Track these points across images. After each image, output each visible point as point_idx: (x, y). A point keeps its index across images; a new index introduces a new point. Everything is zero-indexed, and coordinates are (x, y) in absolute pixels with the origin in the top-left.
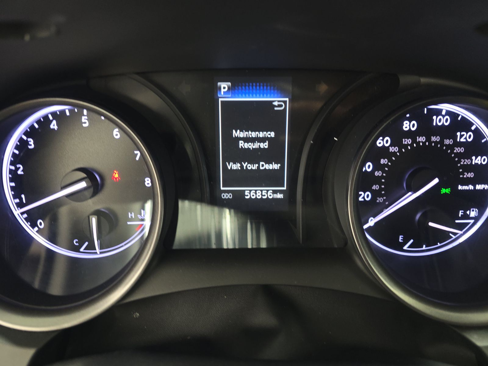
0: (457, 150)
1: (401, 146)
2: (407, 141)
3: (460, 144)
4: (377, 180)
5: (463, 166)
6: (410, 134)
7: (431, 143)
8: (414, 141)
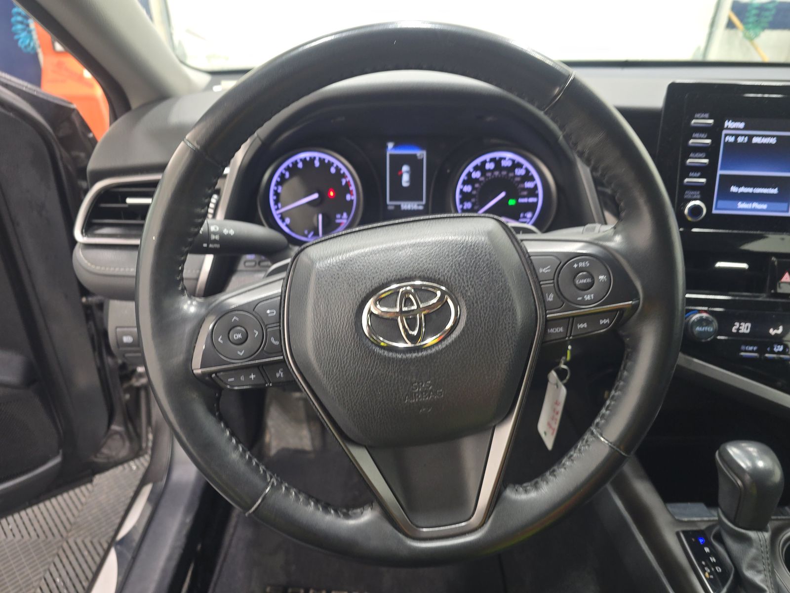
0: (516, 179)
1: (486, 177)
2: (489, 175)
3: (518, 176)
4: (474, 196)
5: (521, 188)
6: (489, 170)
7: (501, 175)
8: (493, 174)
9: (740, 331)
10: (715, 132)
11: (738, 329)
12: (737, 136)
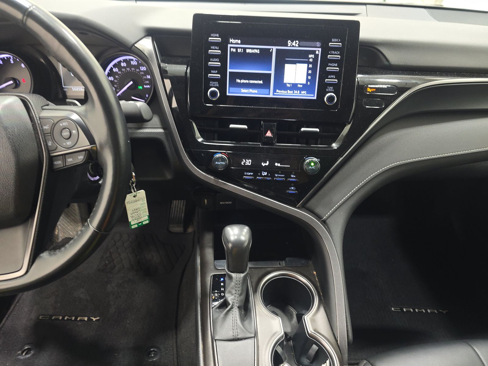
0: (141, 73)
1: (122, 71)
2: (123, 70)
3: (142, 71)
4: (116, 83)
5: (144, 79)
6: (124, 67)
7: (131, 70)
8: (126, 69)
9: (246, 164)
10: (223, 46)
11: (245, 163)
12: (237, 48)
